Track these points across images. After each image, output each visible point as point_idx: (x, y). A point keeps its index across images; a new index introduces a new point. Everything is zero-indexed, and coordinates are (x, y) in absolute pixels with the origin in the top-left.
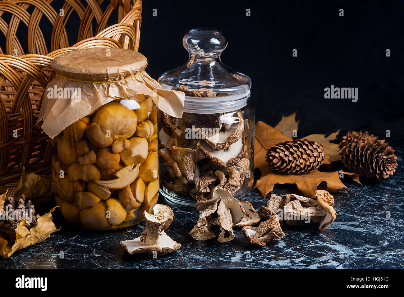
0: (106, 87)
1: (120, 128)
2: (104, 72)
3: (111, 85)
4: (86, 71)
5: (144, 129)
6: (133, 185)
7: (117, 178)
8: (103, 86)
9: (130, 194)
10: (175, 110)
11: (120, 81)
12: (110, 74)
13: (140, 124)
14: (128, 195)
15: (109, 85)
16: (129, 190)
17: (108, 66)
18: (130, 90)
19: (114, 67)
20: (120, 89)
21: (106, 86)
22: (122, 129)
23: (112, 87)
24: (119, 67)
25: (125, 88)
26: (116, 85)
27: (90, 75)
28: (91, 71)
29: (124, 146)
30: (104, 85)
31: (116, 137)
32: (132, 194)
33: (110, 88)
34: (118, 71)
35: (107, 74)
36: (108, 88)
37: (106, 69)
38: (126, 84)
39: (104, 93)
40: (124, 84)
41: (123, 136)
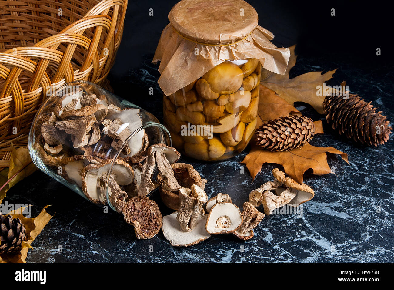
0: (217, 50)
1: (226, 86)
2: (216, 38)
3: (221, 49)
4: (200, 35)
5: (249, 84)
6: (233, 130)
7: (220, 124)
8: (214, 48)
9: (230, 137)
10: (278, 67)
11: (230, 45)
12: (222, 41)
13: (246, 79)
14: (228, 138)
15: (220, 48)
16: (230, 134)
17: (221, 33)
18: (238, 53)
19: (226, 34)
20: (230, 52)
21: (217, 49)
23: (223, 50)
24: (230, 34)
25: (234, 51)
26: (226, 48)
27: (204, 40)
28: (205, 37)
29: (228, 101)
30: (215, 48)
31: (223, 93)
32: (232, 136)
33: (221, 51)
34: (230, 38)
35: (219, 41)
36: (219, 50)
37: (219, 36)
38: (236, 47)
39: (215, 55)
40: (234, 47)
41: (229, 92)
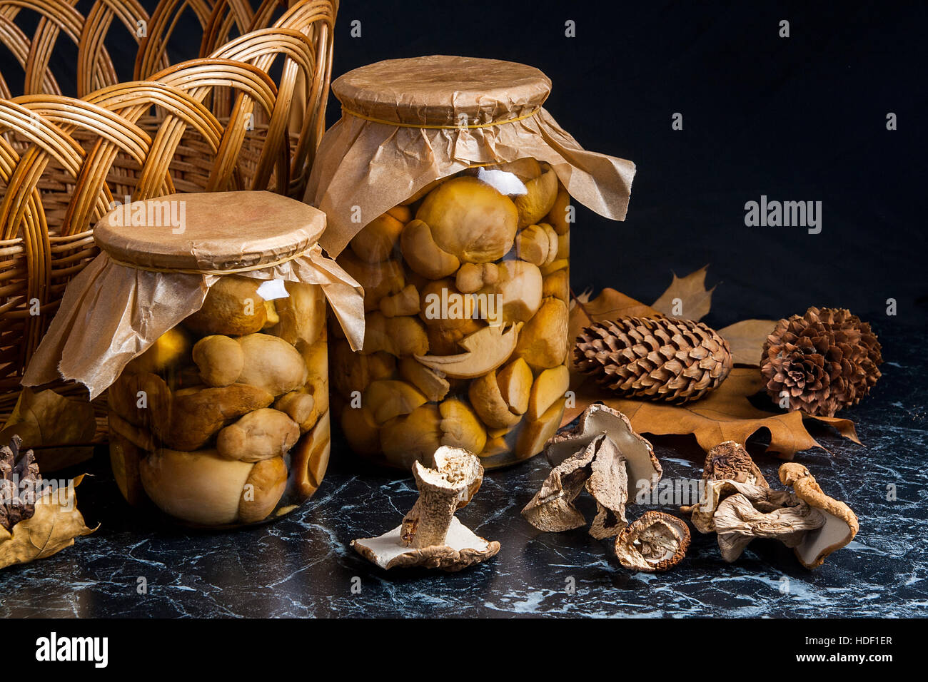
0: (450, 139)
1: (476, 234)
2: (444, 102)
3: (460, 135)
4: (404, 98)
5: (535, 242)
6: (503, 370)
7: (464, 351)
8: (442, 135)
9: (493, 391)
10: (609, 202)
11: (483, 126)
12: (459, 108)
13: (526, 231)
14: (489, 394)
15: (457, 134)
16: (493, 382)
17: (456, 90)
18: (503, 147)
19: (468, 93)
20: (483, 143)
21: (448, 137)
22: (481, 237)
23: (464, 139)
24: (479, 93)
25: (492, 142)
26: (472, 134)
27: (414, 108)
28: (417, 101)
29: (483, 279)
30: (445, 133)
31: (468, 255)
32: (499, 391)
33: (459, 141)
34: (478, 102)
35: (452, 109)
36: (455, 141)
37: (451, 95)
38: (496, 135)
39: (445, 152)
40: (491, 132)
41: (483, 254)
